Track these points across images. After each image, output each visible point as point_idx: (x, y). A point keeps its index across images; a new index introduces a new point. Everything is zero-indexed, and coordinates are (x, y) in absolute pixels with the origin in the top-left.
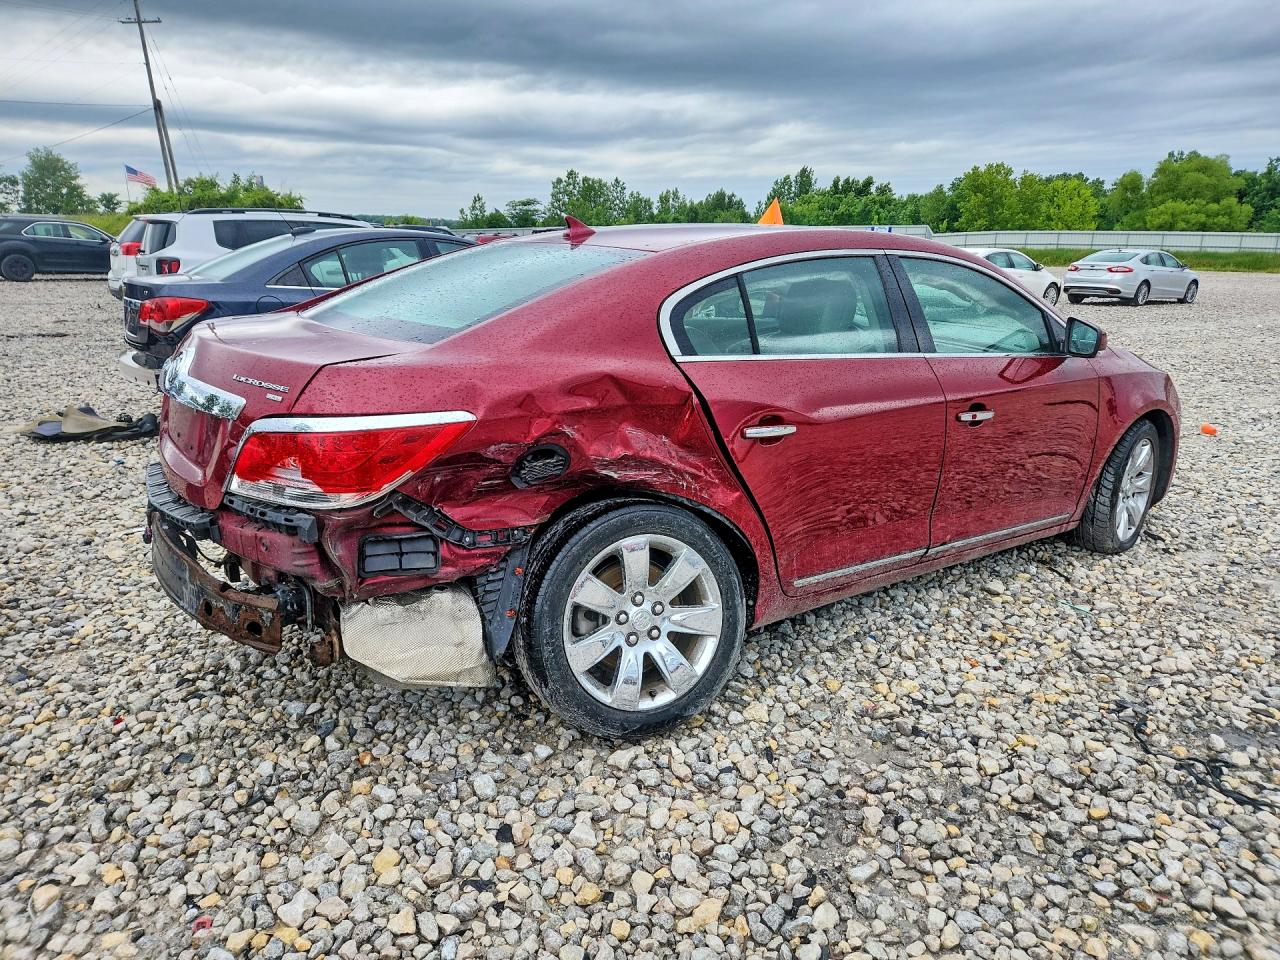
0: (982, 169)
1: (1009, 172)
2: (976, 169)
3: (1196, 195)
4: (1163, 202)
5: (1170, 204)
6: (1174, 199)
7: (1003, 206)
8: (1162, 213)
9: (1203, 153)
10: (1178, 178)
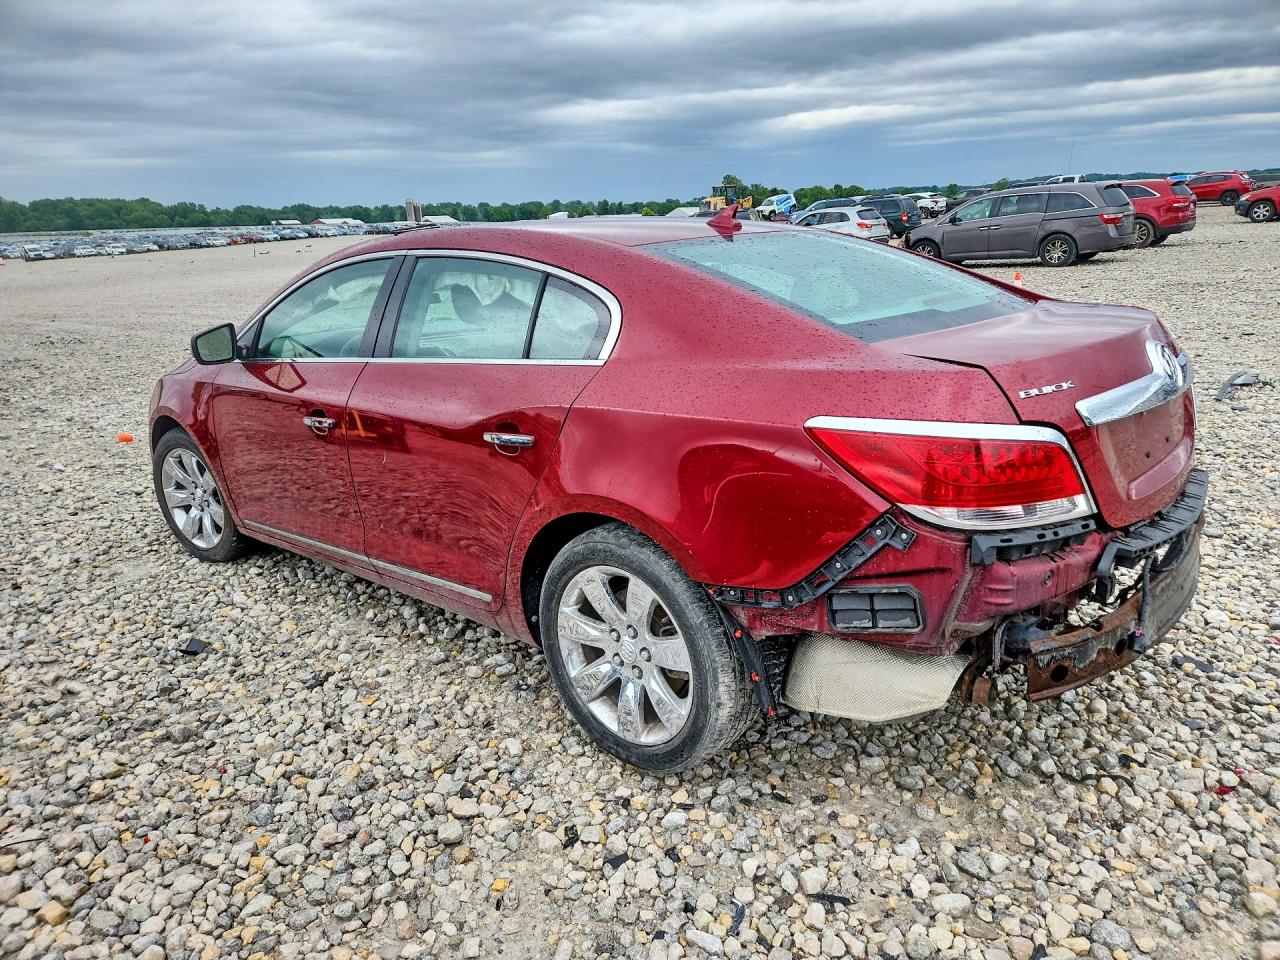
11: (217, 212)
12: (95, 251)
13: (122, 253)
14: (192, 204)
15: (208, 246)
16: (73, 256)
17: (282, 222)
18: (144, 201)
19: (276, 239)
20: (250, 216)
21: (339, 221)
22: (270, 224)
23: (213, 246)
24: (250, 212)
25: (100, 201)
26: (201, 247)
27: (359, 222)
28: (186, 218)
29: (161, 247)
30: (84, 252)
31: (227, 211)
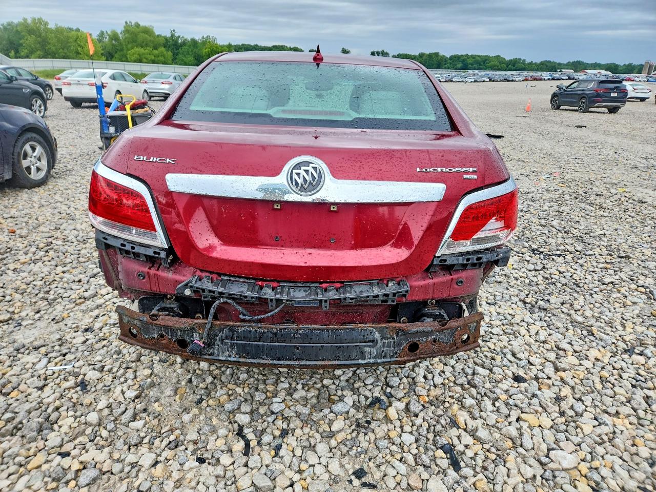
0: (29, 21)
1: (46, 24)
2: (25, 20)
3: (147, 45)
4: (133, 48)
5: (136, 49)
6: (137, 47)
7: (49, 44)
8: (134, 54)
9: (142, 24)
10: (136, 36)
11: (531, 63)
12: (461, 80)
13: (472, 82)
14: (520, 59)
15: (512, 81)
16: (452, 81)
17: (563, 70)
18: (498, 57)
19: (549, 79)
20: (547, 66)
21: (596, 72)
22: (556, 71)
23: (515, 81)
24: (547, 64)
25: (479, 56)
26: (509, 81)
27: (609, 73)
28: (514, 66)
29: (490, 80)
30: (456, 80)
31: (536, 63)
